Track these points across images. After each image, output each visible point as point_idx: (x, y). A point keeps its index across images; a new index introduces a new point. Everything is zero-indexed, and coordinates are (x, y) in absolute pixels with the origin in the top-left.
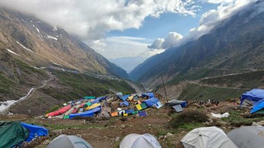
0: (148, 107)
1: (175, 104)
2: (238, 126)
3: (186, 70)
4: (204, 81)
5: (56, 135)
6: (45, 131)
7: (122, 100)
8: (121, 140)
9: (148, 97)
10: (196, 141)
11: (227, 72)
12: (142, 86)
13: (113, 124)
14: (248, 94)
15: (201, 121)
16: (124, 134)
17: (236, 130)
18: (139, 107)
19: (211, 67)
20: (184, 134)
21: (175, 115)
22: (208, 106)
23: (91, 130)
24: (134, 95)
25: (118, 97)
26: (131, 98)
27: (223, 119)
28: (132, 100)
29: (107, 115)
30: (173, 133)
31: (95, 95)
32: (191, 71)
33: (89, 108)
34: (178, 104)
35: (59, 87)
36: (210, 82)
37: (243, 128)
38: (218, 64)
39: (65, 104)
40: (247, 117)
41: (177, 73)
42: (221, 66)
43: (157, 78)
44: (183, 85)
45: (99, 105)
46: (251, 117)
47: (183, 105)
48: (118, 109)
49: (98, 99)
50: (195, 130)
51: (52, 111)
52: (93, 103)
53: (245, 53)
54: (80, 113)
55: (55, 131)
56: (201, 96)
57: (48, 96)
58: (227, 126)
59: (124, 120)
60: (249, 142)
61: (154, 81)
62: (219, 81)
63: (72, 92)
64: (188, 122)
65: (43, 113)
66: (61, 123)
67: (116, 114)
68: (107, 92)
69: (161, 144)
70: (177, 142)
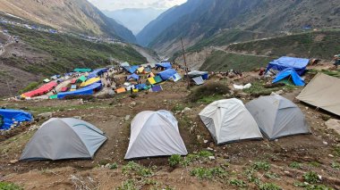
0: (164, 80)
1: (195, 76)
2: (257, 96)
3: (212, 32)
4: (231, 48)
5: (44, 119)
6: (27, 116)
7: (129, 72)
8: (132, 118)
9: (163, 68)
10: (214, 113)
11: (260, 36)
12: (155, 54)
13: (119, 101)
14: (275, 62)
15: (222, 94)
16: (135, 112)
17: (255, 101)
18: (152, 81)
19: (243, 29)
20: (203, 108)
21: (194, 89)
22: (231, 77)
23: (92, 110)
24: (146, 65)
25: (124, 69)
26: (141, 70)
27: (244, 90)
28: (143, 73)
29: (111, 92)
30: (191, 107)
31: (90, 65)
32: (219, 34)
33: (84, 84)
34: (199, 76)
35: (30, 55)
36: (239, 48)
37: (261, 97)
38: (252, 24)
39: (47, 80)
40: (268, 87)
41: (202, 36)
42: (254, 27)
43: (175, 42)
44: (206, 52)
45: (98, 79)
46: (272, 87)
47: (204, 77)
48: (126, 84)
49: (96, 72)
50: (215, 102)
51: (29, 90)
52: (88, 78)
53: (286, 10)
54: (73, 90)
55: (42, 114)
57: (16, 69)
58: (247, 96)
59: (133, 96)
60: (263, 111)
61: (170, 46)
62: (249, 47)
63: (53, 63)
64: (207, 95)
65: (16, 93)
66: (49, 104)
67: (122, 90)
68: (107, 63)
69: (177, 119)
70: (195, 116)
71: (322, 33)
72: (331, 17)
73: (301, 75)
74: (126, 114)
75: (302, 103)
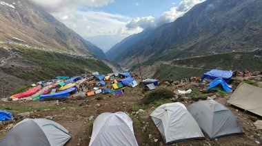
0: (124, 86)
1: (148, 83)
2: (197, 100)
3: (161, 52)
4: (175, 62)
5: (22, 118)
6: (8, 115)
7: (98, 80)
8: (94, 118)
9: (124, 77)
10: (162, 115)
11: (195, 54)
12: (119, 66)
13: (88, 103)
14: (208, 73)
15: (168, 98)
16: (99, 113)
17: (196, 104)
18: (115, 86)
19: (182, 50)
20: (154, 109)
21: (149, 92)
22: (176, 84)
23: (64, 110)
24: (111, 74)
25: (95, 77)
26: (107, 78)
27: (186, 95)
28: (109, 80)
29: (83, 94)
30: (144, 109)
31: (69, 74)
32: (165, 53)
33: (62, 88)
34: (151, 83)
35: (24, 66)
36: (181, 63)
37: (201, 102)
38: (188, 47)
39: (34, 85)
40: (204, 92)
41: (153, 54)
42: (191, 48)
43: (134, 58)
44: (157, 65)
45: (74, 84)
46: (208, 93)
47: (155, 84)
48: (95, 88)
49: (72, 79)
50: (163, 106)
51: (18, 92)
52: (66, 83)
53: (210, 38)
54: (53, 93)
55: (22, 114)
56: (171, 75)
57: (11, 76)
58: (189, 100)
59: (99, 99)
60: (202, 113)
61: (130, 61)
62: (187, 62)
63: (41, 72)
64: (157, 99)
65: (7, 94)
66: (30, 104)
67: (92, 93)
68: (82, 72)
69: (132, 119)
70: (147, 117)
71: (239, 53)
72: (243, 43)
73: (229, 84)
74: (91, 114)
75: (232, 106)
